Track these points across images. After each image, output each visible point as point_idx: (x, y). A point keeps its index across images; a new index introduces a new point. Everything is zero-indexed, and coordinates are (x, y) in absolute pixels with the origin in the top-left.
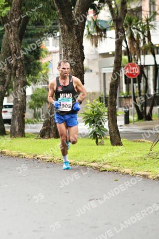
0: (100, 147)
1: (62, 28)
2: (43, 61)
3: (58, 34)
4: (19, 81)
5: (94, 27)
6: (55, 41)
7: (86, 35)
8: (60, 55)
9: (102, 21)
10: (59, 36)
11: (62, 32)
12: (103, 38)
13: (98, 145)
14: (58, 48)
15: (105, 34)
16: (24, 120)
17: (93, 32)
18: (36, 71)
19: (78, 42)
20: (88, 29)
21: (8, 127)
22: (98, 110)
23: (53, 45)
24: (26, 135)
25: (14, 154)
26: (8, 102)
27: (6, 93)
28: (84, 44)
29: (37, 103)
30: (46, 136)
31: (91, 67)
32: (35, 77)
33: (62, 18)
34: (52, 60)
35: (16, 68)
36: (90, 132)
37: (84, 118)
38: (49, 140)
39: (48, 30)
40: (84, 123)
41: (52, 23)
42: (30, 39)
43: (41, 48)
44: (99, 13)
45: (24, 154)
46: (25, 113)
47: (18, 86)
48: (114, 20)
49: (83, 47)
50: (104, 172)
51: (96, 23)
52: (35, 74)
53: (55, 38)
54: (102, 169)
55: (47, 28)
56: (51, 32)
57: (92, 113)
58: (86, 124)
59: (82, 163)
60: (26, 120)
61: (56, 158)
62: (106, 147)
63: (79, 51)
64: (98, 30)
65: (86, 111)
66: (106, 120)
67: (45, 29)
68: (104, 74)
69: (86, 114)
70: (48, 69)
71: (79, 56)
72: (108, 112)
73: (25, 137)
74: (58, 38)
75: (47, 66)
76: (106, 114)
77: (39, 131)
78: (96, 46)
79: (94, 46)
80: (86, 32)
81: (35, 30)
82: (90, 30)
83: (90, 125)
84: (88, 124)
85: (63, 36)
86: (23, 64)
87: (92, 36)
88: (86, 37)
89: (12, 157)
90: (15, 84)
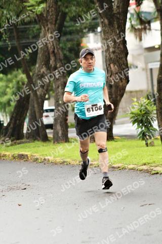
0: (150, 148)
1: (102, 22)
3: (99, 29)
4: (59, 82)
5: (137, 19)
6: (96, 37)
7: (129, 28)
8: (103, 52)
9: (146, 12)
10: (101, 32)
11: (103, 27)
12: (147, 31)
13: (148, 146)
14: (99, 45)
15: (150, 26)
16: (67, 124)
17: (137, 25)
20: (131, 22)
21: (50, 133)
22: (146, 108)
23: (95, 42)
24: (70, 140)
25: (58, 161)
26: (49, 106)
27: (47, 96)
28: (126, 39)
31: (136, 63)
35: (55, 68)
36: (139, 133)
37: (131, 118)
39: (88, 25)
40: (132, 124)
42: (69, 37)
43: (82, 45)
44: (141, 4)
45: (68, 160)
46: (67, 116)
47: (58, 87)
48: (158, 10)
49: (126, 41)
50: (155, 176)
51: (139, 15)
53: (96, 34)
54: (154, 172)
55: (87, 24)
56: (92, 29)
57: (139, 112)
58: (133, 124)
59: (131, 166)
60: (69, 124)
62: (157, 148)
63: (121, 46)
64: (142, 22)
65: (133, 111)
66: (155, 118)
67: (84, 25)
68: (151, 70)
69: (132, 113)
71: (122, 52)
72: (157, 110)
73: (69, 142)
74: (99, 34)
76: (155, 112)
78: (141, 39)
79: (138, 39)
80: (128, 25)
81: (73, 26)
82: (133, 23)
83: (138, 125)
84: (136, 123)
85: (104, 31)
86: (62, 63)
87: (135, 29)
88: (129, 30)
89: (56, 164)
90: (55, 86)
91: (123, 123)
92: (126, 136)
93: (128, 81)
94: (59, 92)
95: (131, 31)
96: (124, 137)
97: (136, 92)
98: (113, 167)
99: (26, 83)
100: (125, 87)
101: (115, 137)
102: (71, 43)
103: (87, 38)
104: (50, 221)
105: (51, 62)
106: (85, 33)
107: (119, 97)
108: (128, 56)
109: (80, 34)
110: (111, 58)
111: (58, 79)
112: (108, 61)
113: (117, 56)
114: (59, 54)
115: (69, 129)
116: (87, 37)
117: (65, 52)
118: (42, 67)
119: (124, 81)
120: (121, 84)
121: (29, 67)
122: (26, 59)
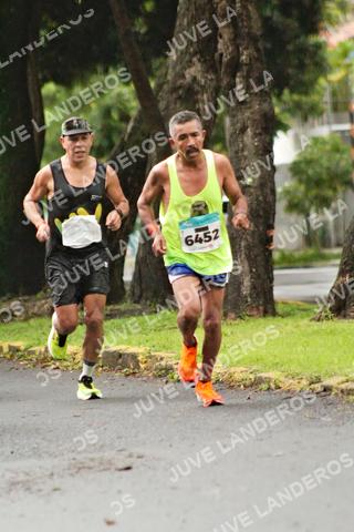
2: (333, 38)
4: (247, 114)
16: (270, 252)
18: (307, 77)
24: (279, 308)
25: (238, 376)
29: (314, 192)
32: (304, 99)
35: (235, 66)
45: (274, 374)
46: (271, 227)
47: (243, 130)
52: (305, 87)
60: (276, 256)
70: (349, 66)
73: (274, 314)
75: (345, 54)
77: (324, 290)
86: (258, 50)
89: (231, 387)
90: (233, 124)
94: (244, 147)
99: (134, 113)
105: (219, 46)
111: (243, 102)
114: (249, 18)
115: (275, 272)
117: (268, 13)
118: (190, 64)
121: (146, 60)
122: (137, 33)
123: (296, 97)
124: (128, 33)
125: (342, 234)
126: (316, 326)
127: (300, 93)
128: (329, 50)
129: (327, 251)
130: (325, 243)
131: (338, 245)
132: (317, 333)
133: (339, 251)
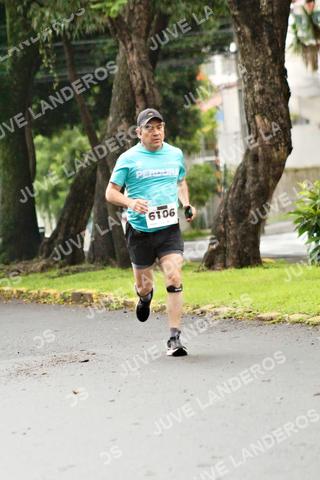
1: (239, 33)
2: (205, 107)
3: (233, 47)
5: (308, 27)
6: (227, 62)
7: (292, 45)
8: (240, 91)
10: (236, 53)
11: (240, 42)
14: (233, 78)
17: (308, 38)
18: (189, 130)
19: (275, 61)
20: (296, 33)
23: (224, 72)
28: (287, 65)
29: (195, 197)
30: (218, 265)
31: (306, 114)
32: (189, 143)
33: (236, 13)
34: (222, 104)
36: (311, 251)
37: (296, 222)
38: (225, 272)
39: (210, 40)
40: (297, 234)
41: (218, 24)
42: (173, 62)
43: (198, 78)
49: (285, 71)
51: (311, 18)
52: (189, 136)
53: (226, 56)
55: (209, 36)
56: (220, 46)
57: (312, 211)
59: (296, 317)
61: (242, 310)
63: (277, 80)
64: (317, 32)
65: (299, 207)
67: (204, 39)
69: (299, 213)
70: (214, 123)
71: (279, 91)
74: (233, 56)
75: (212, 116)
77: (201, 254)
78: (315, 67)
79: (310, 66)
80: (290, 38)
82: (300, 34)
83: (310, 235)
84: (306, 233)
85: (242, 51)
87: (304, 46)
88: (292, 49)
91: (280, 232)
92: (285, 257)
93: (290, 150)
95: (296, 50)
96: (282, 260)
97: (307, 170)
98: (261, 319)
100: (285, 161)
101: (263, 260)
102: (177, 74)
103: (209, 65)
104: (136, 424)
106: (204, 53)
107: (271, 182)
108: (291, 99)
109: (195, 56)
110: (256, 105)
112: (251, 110)
113: (268, 100)
114: (154, 96)
116: (209, 62)
117: (166, 93)
118: (120, 123)
119: (282, 149)
120: (276, 155)
121: (95, 120)
122: (89, 106)
123: (183, 141)
124: (83, 106)
125: (212, 222)
126: (196, 275)
127: (186, 139)
128: (202, 114)
129: (203, 231)
130: (202, 226)
131: (210, 227)
132: (198, 279)
133: (209, 231)
